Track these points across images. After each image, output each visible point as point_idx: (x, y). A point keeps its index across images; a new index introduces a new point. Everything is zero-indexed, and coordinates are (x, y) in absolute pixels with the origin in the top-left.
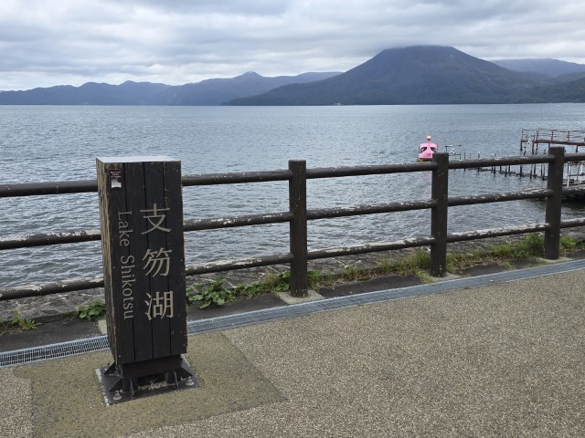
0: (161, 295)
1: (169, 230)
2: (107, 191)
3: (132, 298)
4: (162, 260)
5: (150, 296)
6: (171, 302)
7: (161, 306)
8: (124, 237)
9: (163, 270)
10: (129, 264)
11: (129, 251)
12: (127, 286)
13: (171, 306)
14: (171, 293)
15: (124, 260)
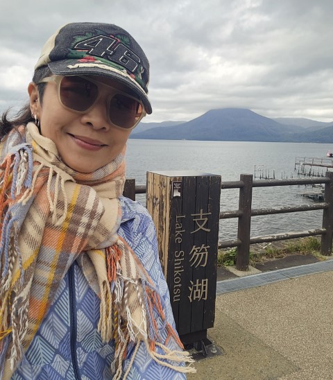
0: (200, 282)
1: (209, 230)
2: (170, 199)
3: (180, 285)
4: (202, 254)
5: (192, 283)
6: (206, 288)
7: (199, 291)
8: (179, 236)
9: (203, 262)
10: (180, 257)
11: (180, 247)
12: (178, 275)
13: (206, 291)
14: (207, 280)
15: (177, 254)
